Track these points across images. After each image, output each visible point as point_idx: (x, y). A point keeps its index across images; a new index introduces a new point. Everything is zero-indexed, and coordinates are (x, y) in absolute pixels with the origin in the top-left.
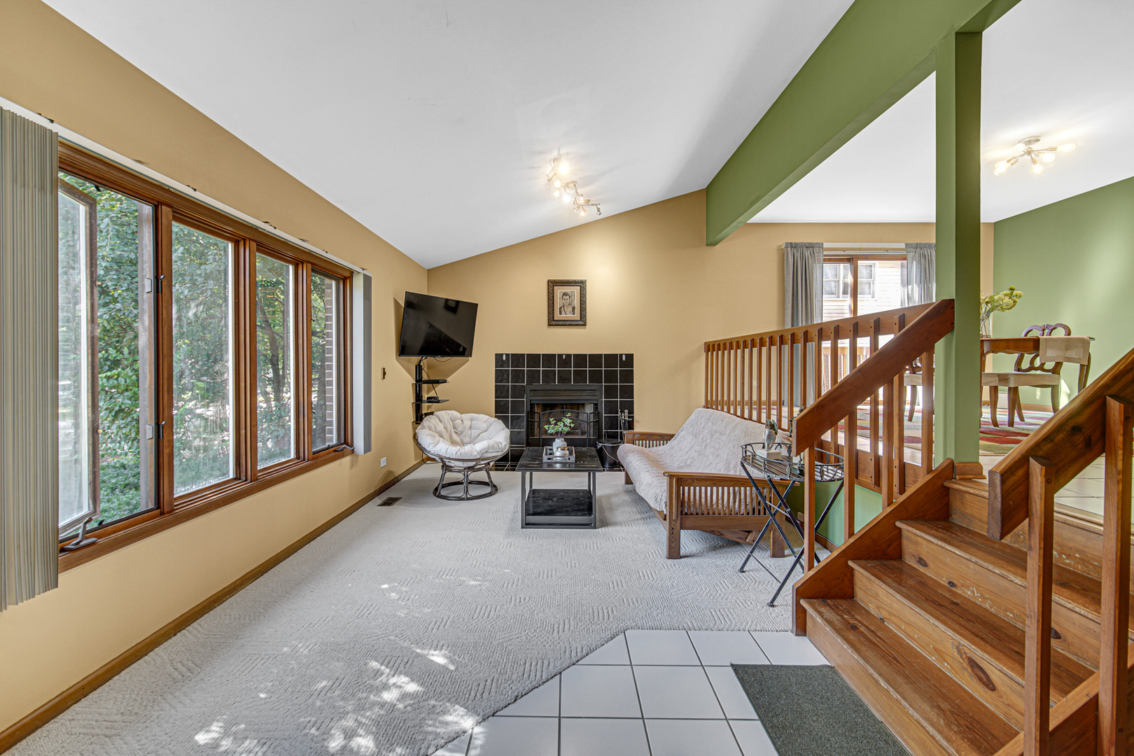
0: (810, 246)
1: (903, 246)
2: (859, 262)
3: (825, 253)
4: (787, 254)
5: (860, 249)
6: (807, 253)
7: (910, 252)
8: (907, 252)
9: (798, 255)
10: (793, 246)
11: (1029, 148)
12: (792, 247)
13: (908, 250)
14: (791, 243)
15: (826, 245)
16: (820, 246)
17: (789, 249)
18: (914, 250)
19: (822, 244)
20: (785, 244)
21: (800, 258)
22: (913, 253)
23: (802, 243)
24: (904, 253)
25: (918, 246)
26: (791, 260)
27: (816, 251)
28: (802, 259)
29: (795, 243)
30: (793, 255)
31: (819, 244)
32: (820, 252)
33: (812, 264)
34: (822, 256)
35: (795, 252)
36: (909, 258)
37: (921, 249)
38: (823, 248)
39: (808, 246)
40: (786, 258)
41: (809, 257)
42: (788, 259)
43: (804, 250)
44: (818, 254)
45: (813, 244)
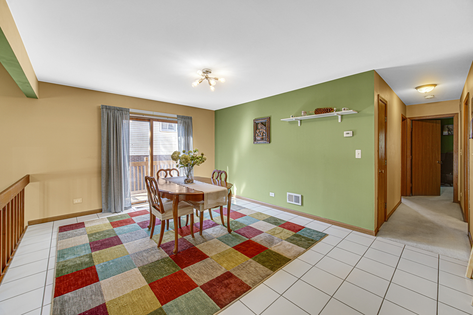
0: (120, 110)
1: (176, 116)
2: (154, 122)
3: (130, 115)
4: (103, 112)
5: (153, 115)
6: (118, 114)
7: (179, 120)
8: (178, 120)
9: (111, 114)
10: (108, 108)
11: (207, 75)
12: (106, 109)
13: (178, 118)
14: (106, 106)
15: (131, 110)
16: (127, 110)
17: (104, 110)
18: (181, 119)
19: (129, 109)
20: (102, 106)
21: (113, 116)
22: (181, 120)
23: (114, 107)
24: (176, 120)
25: (183, 117)
26: (105, 117)
27: (124, 113)
28: (114, 117)
29: (109, 106)
30: (107, 114)
31: (127, 109)
32: (127, 114)
33: (121, 121)
34: (128, 116)
35: (109, 112)
36: (178, 122)
37: (184, 119)
38: (129, 112)
39: (118, 109)
40: (102, 115)
41: (119, 116)
42: (103, 116)
43: (115, 112)
44: (126, 114)
45: (123, 108)
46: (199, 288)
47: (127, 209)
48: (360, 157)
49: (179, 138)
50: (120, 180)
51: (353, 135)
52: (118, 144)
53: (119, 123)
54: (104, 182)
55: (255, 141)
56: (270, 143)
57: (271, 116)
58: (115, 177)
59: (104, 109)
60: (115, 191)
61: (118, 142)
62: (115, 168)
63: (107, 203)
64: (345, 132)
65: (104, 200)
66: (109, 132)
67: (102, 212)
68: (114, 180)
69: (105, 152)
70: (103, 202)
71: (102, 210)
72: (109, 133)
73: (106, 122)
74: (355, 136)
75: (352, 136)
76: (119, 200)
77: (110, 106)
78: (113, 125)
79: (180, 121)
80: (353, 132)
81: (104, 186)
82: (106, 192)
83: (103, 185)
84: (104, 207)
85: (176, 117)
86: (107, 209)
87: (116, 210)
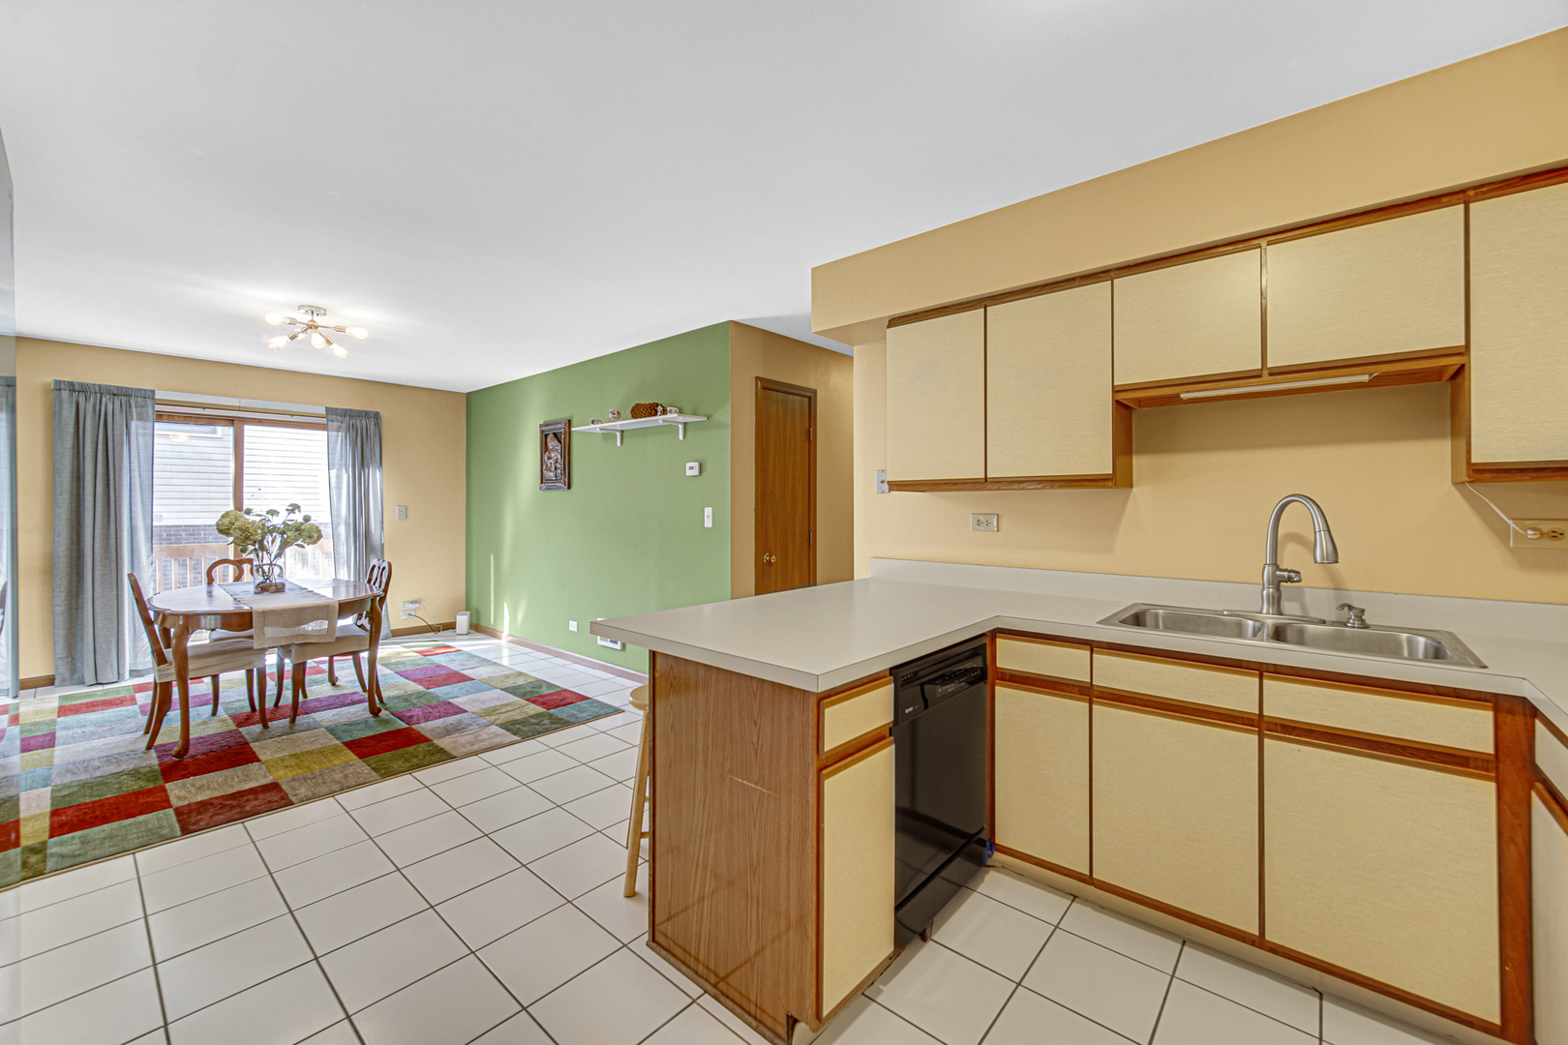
0: (118, 393)
1: (322, 411)
2: (244, 427)
3: (158, 408)
4: (61, 402)
5: (239, 409)
6: (109, 404)
7: (333, 421)
8: (328, 421)
9: (88, 406)
10: (75, 389)
11: (311, 321)
12: (72, 390)
13: (330, 417)
14: (72, 384)
15: (160, 395)
16: (148, 395)
17: (65, 394)
18: (339, 418)
19: (153, 392)
20: (58, 383)
21: (94, 412)
22: (338, 421)
23: (100, 386)
24: (324, 421)
25: (346, 413)
26: (68, 414)
27: (136, 402)
28: (97, 414)
29: (82, 385)
30: (74, 406)
31: (145, 390)
32: (146, 405)
33: (122, 425)
34: (150, 412)
35: (82, 399)
36: (330, 428)
37: (351, 417)
38: (153, 399)
39: (115, 392)
40: (57, 409)
41: (117, 410)
42: (60, 412)
43: (104, 400)
44: (142, 407)
45: (132, 389)
46: (170, 811)
47: (142, 676)
48: (710, 526)
49: (333, 472)
50: (115, 592)
51: (701, 472)
52: (112, 491)
53: (116, 432)
54: (63, 598)
55: (542, 482)
56: (569, 488)
57: (572, 417)
58: (97, 584)
59: (63, 391)
60: (99, 624)
61: (112, 486)
62: (98, 557)
63: (73, 659)
64: (688, 465)
65: (61, 651)
66: (81, 455)
67: (53, 684)
68: (95, 593)
69: (66, 512)
70: (58, 656)
71: (54, 679)
72: (81, 458)
73: (71, 429)
74: (704, 475)
75: (697, 474)
76: (110, 650)
77: (86, 382)
78: (95, 438)
79: (335, 424)
80: (700, 465)
81: (63, 608)
82: (71, 628)
83: (57, 608)
84: (63, 669)
85: (324, 412)
86: (72, 675)
87: (99, 677)
